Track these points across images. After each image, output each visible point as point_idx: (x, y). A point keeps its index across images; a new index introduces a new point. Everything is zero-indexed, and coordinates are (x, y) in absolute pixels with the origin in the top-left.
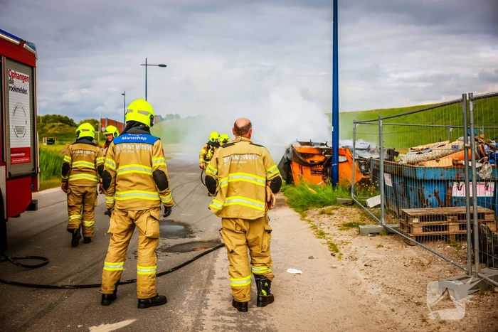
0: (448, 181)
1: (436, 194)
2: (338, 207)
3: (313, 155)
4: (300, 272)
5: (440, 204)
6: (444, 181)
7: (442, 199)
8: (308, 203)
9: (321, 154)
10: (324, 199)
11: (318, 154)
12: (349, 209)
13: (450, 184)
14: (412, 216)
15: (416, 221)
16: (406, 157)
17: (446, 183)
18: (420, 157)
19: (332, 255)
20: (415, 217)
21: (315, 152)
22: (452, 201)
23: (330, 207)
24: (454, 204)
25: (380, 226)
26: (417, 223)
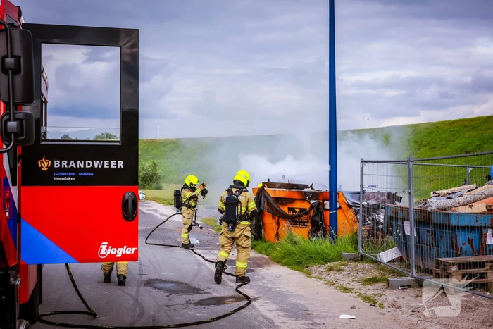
0: (481, 227)
1: (470, 241)
2: (346, 263)
3: (292, 200)
4: (353, 317)
5: (474, 253)
6: (478, 227)
7: (476, 247)
8: (307, 260)
9: (304, 200)
10: (327, 254)
11: (300, 200)
12: (360, 265)
13: (484, 231)
14: (450, 264)
15: (455, 268)
16: (435, 203)
17: (480, 230)
18: (449, 202)
19: (371, 305)
20: (453, 265)
21: (296, 196)
22: (486, 250)
23: (336, 263)
24: (488, 253)
25: (410, 278)
26: (457, 271)
